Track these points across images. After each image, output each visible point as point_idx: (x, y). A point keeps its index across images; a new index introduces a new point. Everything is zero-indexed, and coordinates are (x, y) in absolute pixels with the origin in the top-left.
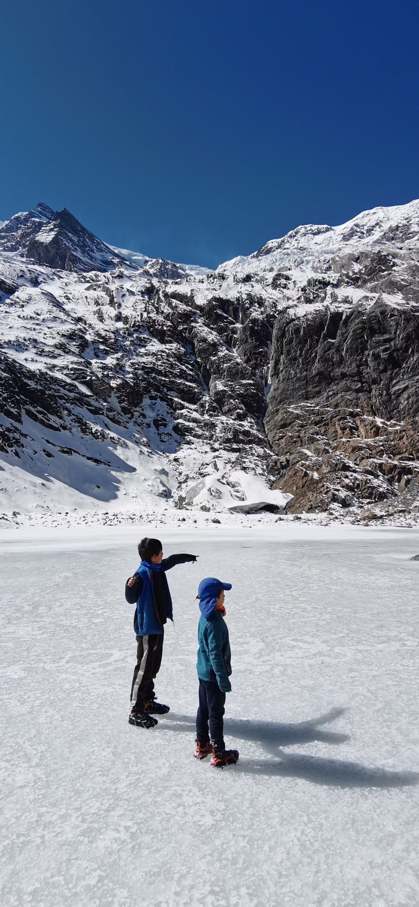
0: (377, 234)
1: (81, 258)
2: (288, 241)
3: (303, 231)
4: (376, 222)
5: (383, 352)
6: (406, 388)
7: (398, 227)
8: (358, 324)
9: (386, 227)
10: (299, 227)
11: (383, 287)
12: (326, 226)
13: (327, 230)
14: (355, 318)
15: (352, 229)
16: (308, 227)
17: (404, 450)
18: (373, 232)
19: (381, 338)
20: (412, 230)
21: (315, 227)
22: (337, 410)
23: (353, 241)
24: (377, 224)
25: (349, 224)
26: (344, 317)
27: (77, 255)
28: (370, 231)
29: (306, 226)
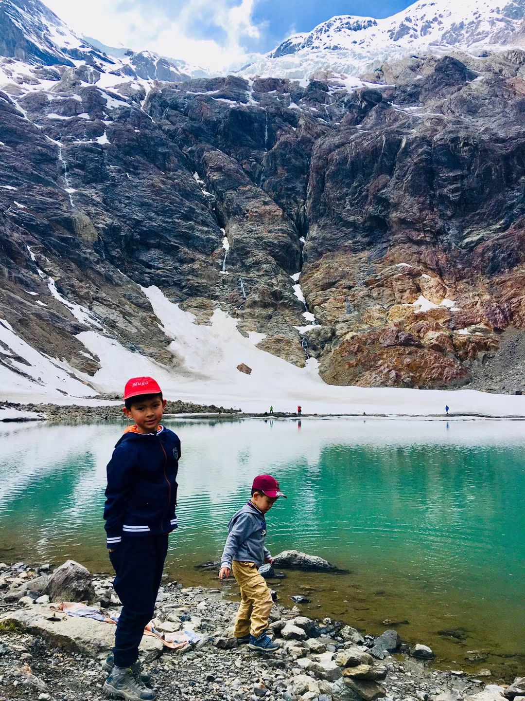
0: (436, 34)
1: (36, 44)
2: (318, 38)
3: (338, 24)
4: (434, 16)
5: (453, 192)
6: (481, 240)
7: (462, 25)
8: (421, 154)
9: (447, 24)
10: (333, 19)
11: (452, 106)
12: (368, 19)
13: (370, 24)
14: (417, 146)
15: (402, 25)
16: (345, 18)
17: (479, 320)
18: (430, 30)
19: (451, 174)
20: (480, 30)
21: (354, 19)
22: (393, 267)
23: (404, 41)
24: (435, 19)
25: (399, 18)
26: (403, 145)
27: (31, 40)
28: (425, 30)
29: (342, 17)
